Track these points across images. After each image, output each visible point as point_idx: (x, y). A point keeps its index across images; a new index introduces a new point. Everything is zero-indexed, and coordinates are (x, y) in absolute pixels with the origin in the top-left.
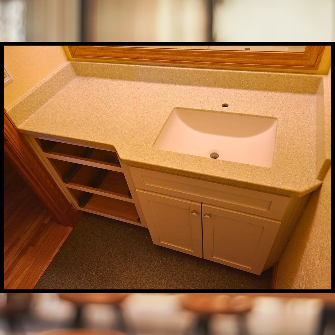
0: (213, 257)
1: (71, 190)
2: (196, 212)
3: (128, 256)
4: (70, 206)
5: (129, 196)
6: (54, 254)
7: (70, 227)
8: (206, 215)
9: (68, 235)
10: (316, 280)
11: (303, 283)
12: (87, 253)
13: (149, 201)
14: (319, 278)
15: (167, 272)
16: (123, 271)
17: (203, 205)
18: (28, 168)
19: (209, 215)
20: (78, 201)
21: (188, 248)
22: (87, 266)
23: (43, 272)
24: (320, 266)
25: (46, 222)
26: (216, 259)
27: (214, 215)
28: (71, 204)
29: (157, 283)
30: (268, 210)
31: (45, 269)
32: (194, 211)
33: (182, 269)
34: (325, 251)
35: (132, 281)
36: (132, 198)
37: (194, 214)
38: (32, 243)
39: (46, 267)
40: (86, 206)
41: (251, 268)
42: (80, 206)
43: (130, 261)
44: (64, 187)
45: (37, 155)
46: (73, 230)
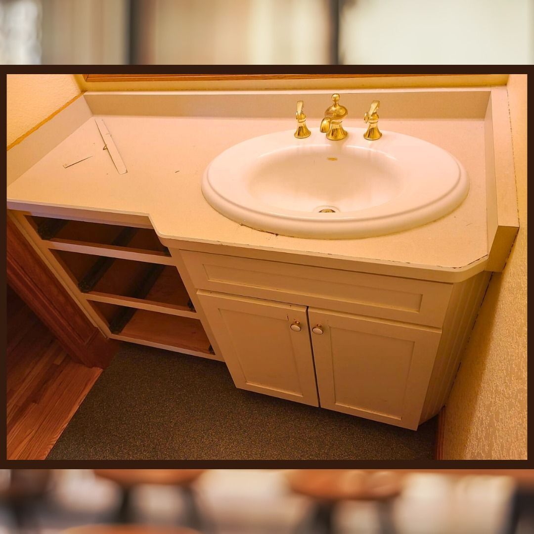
0: (336, 404)
1: (95, 305)
2: (299, 325)
3: (195, 411)
4: (96, 331)
5: (190, 307)
6: (71, 415)
7: (99, 368)
8: (315, 328)
9: (95, 381)
10: (502, 419)
11: (482, 431)
12: (127, 410)
13: (220, 311)
14: (506, 414)
15: (260, 433)
16: (187, 437)
17: (309, 310)
18: (16, 268)
19: (320, 327)
20: (110, 323)
21: (294, 391)
22: (127, 431)
23: (52, 444)
24: (506, 394)
25: (58, 362)
26: (341, 406)
27: (330, 327)
28: (98, 329)
29: (244, 453)
30: (417, 311)
31: (55, 439)
32: (296, 322)
33: (286, 428)
34: (514, 366)
35: (202, 452)
36: (195, 311)
37: (296, 327)
38: (35, 397)
39: (57, 437)
40: (123, 331)
41: (400, 419)
42: (113, 332)
43: (198, 420)
44: (82, 299)
45: (30, 245)
46: (103, 372)
